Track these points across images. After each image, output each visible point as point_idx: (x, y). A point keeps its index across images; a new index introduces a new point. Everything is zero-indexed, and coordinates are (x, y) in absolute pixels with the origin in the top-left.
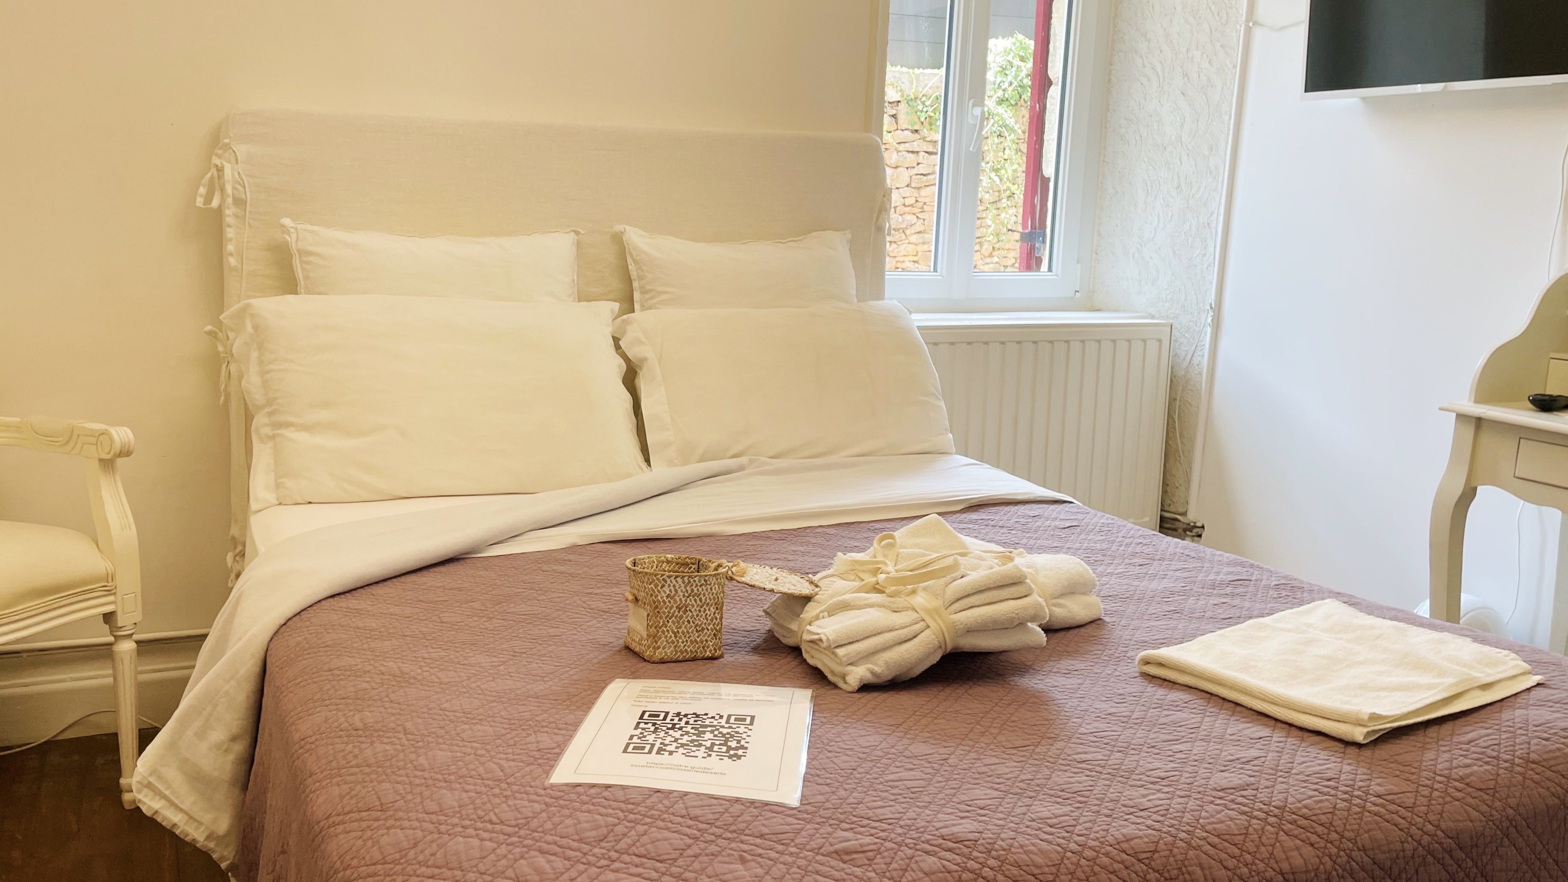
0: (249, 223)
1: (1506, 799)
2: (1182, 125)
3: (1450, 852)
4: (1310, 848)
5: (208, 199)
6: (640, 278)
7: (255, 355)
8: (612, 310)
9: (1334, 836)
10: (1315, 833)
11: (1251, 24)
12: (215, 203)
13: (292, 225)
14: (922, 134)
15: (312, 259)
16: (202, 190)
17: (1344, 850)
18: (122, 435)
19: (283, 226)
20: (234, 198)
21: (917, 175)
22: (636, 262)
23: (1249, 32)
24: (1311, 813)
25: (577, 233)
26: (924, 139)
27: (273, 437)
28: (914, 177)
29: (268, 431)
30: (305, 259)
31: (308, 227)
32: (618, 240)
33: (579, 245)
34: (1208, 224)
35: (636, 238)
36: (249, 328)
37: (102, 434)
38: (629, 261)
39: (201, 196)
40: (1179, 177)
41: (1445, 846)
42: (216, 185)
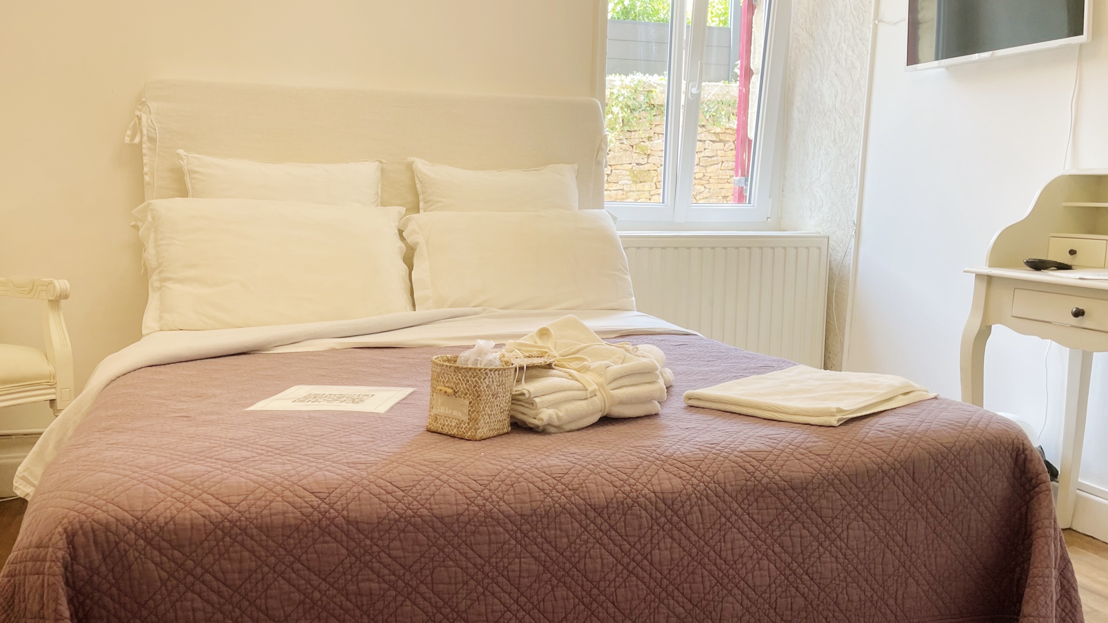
0: (158, 154)
1: (835, 462)
2: (836, 96)
3: (784, 490)
4: (679, 480)
5: (133, 137)
6: (424, 193)
7: (152, 236)
8: (400, 212)
9: (698, 474)
10: (685, 471)
11: (876, 22)
12: (137, 140)
13: (185, 154)
14: (707, 128)
15: (196, 176)
16: (129, 132)
17: (704, 482)
18: (62, 284)
19: (178, 154)
20: (148, 137)
21: (704, 157)
22: (421, 182)
23: (876, 27)
24: (687, 460)
25: (381, 162)
26: (709, 131)
27: (159, 288)
28: (701, 159)
29: (157, 284)
30: (192, 176)
31: (195, 155)
32: (410, 168)
33: (383, 171)
34: (853, 165)
35: (422, 166)
36: (150, 218)
37: (50, 283)
38: (417, 181)
39: (128, 136)
40: (834, 134)
41: (780, 486)
42: (137, 129)
